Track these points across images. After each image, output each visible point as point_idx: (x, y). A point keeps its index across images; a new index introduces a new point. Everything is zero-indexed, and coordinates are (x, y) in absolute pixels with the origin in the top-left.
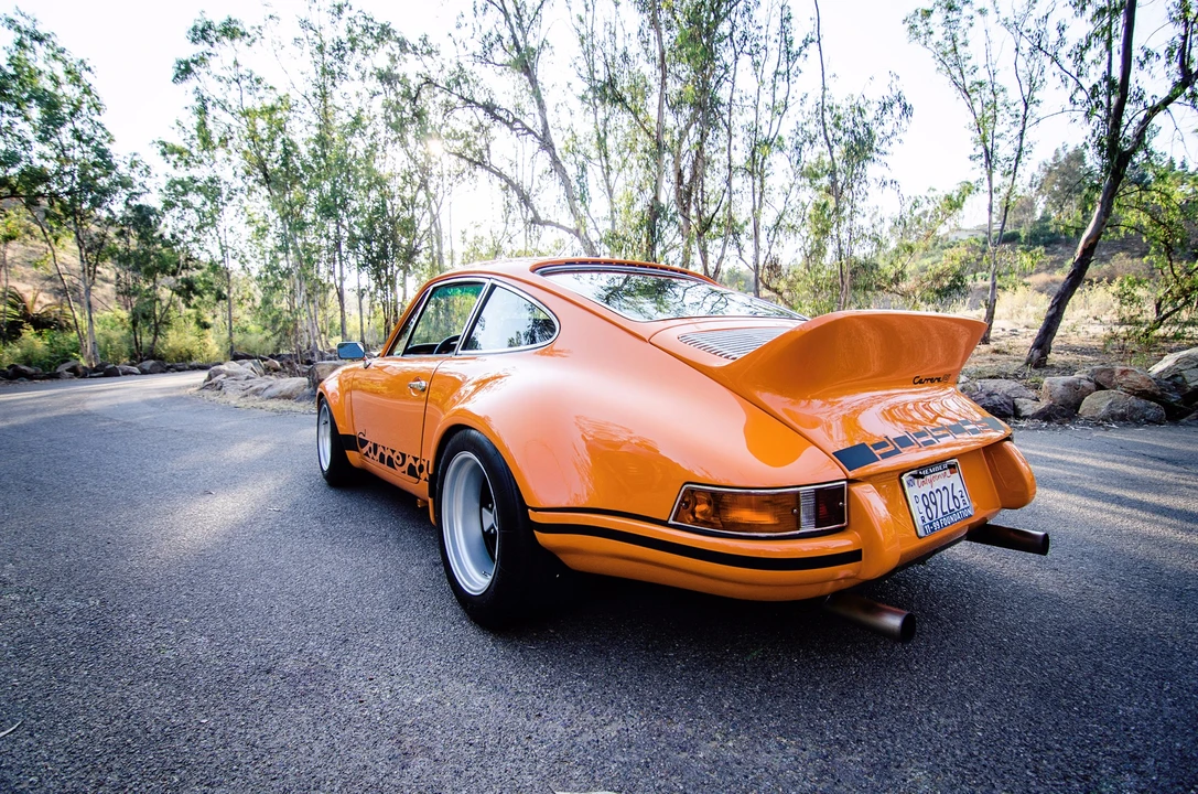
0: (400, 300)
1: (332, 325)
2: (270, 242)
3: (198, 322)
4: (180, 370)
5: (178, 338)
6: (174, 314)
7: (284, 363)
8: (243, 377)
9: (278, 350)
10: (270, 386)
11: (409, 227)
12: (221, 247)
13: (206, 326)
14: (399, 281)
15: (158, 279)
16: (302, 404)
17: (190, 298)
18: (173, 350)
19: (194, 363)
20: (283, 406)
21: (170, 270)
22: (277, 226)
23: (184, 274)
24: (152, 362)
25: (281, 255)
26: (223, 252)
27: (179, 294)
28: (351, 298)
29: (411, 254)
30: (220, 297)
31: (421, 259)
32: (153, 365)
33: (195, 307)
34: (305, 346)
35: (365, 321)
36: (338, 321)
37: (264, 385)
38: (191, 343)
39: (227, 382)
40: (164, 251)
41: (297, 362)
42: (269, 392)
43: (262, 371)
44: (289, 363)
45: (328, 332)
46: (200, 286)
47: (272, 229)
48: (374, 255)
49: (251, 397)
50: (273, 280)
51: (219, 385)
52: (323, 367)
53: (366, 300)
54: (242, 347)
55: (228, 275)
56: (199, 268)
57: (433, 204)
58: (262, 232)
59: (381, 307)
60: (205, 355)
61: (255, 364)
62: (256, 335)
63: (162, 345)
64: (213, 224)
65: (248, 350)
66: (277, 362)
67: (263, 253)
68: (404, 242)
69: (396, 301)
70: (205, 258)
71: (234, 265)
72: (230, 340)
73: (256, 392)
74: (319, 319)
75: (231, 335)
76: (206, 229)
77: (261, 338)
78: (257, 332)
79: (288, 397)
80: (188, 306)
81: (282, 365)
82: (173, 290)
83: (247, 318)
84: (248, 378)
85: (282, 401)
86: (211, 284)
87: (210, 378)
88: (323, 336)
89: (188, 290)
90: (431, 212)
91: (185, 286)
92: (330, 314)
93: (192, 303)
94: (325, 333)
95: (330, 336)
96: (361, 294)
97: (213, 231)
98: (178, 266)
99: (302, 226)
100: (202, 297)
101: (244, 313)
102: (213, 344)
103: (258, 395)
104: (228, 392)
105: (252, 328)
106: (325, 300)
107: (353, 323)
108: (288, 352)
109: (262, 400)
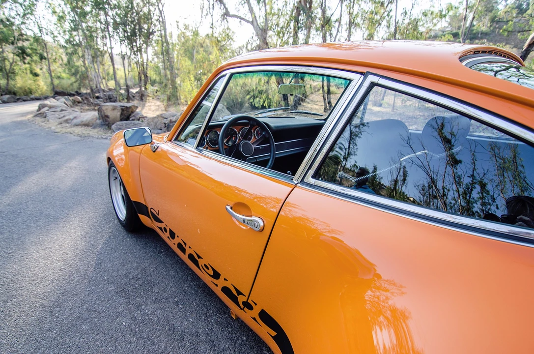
0: (145, 61)
1: (108, 74)
2: (67, 25)
3: (31, 72)
4: (24, 101)
5: (21, 81)
6: (16, 69)
7: (83, 98)
8: (59, 109)
9: (80, 89)
10: (75, 117)
11: (148, 18)
12: (39, 27)
13: (36, 75)
14: (143, 50)
15: (4, 47)
16: (96, 130)
17: (24, 58)
18: (21, 88)
19: (32, 96)
20: (84, 132)
21: (11, 41)
22: (70, 16)
23: (20, 44)
24: (8, 96)
25: (75, 33)
26: (40, 31)
27: (18, 56)
28: (118, 59)
29: (150, 34)
30: (42, 58)
31: (155, 37)
32: (8, 98)
33: (29, 63)
34: (95, 86)
35: (127, 72)
36: (111, 71)
37: (71, 117)
38: (30, 85)
39: (49, 114)
40: (5, 29)
41: (91, 97)
42: (75, 121)
43: (71, 104)
44: (86, 98)
45: (106, 78)
46: (29, 51)
47: (68, 17)
48: (129, 34)
49: (64, 125)
50: (73, 48)
51: (45, 115)
52: (107, 107)
53: (126, 61)
54: (59, 87)
55: (45, 45)
56: (27, 40)
57: (160, 5)
58: (61, 18)
59: (135, 65)
60: (39, 91)
61: (66, 99)
62: (67, 81)
63: (14, 86)
64: (32, 14)
65: (63, 88)
66: (79, 98)
67: (65, 31)
68: (146, 26)
69: (143, 61)
70: (30, 33)
71: (48, 39)
72: (52, 83)
73: (67, 121)
74: (101, 70)
75: (52, 80)
76: (28, 16)
77: (70, 82)
78: (68, 78)
79: (87, 125)
80: (25, 63)
81: (82, 99)
82: (14, 53)
83: (60, 70)
84: (62, 110)
85: (83, 128)
86: (36, 50)
87: (40, 109)
88: (104, 81)
89: (22, 53)
90: (159, 9)
91: (20, 51)
92: (106, 68)
93: (26, 61)
94: (105, 79)
95: (108, 80)
96: (123, 57)
97: (32, 17)
98: (15, 39)
99: (84, 14)
100: (31, 58)
101: (58, 67)
102: (43, 85)
103: (68, 123)
104: (50, 120)
105: (64, 75)
106: (103, 60)
107: (120, 74)
108: (85, 92)
109: (71, 127)
